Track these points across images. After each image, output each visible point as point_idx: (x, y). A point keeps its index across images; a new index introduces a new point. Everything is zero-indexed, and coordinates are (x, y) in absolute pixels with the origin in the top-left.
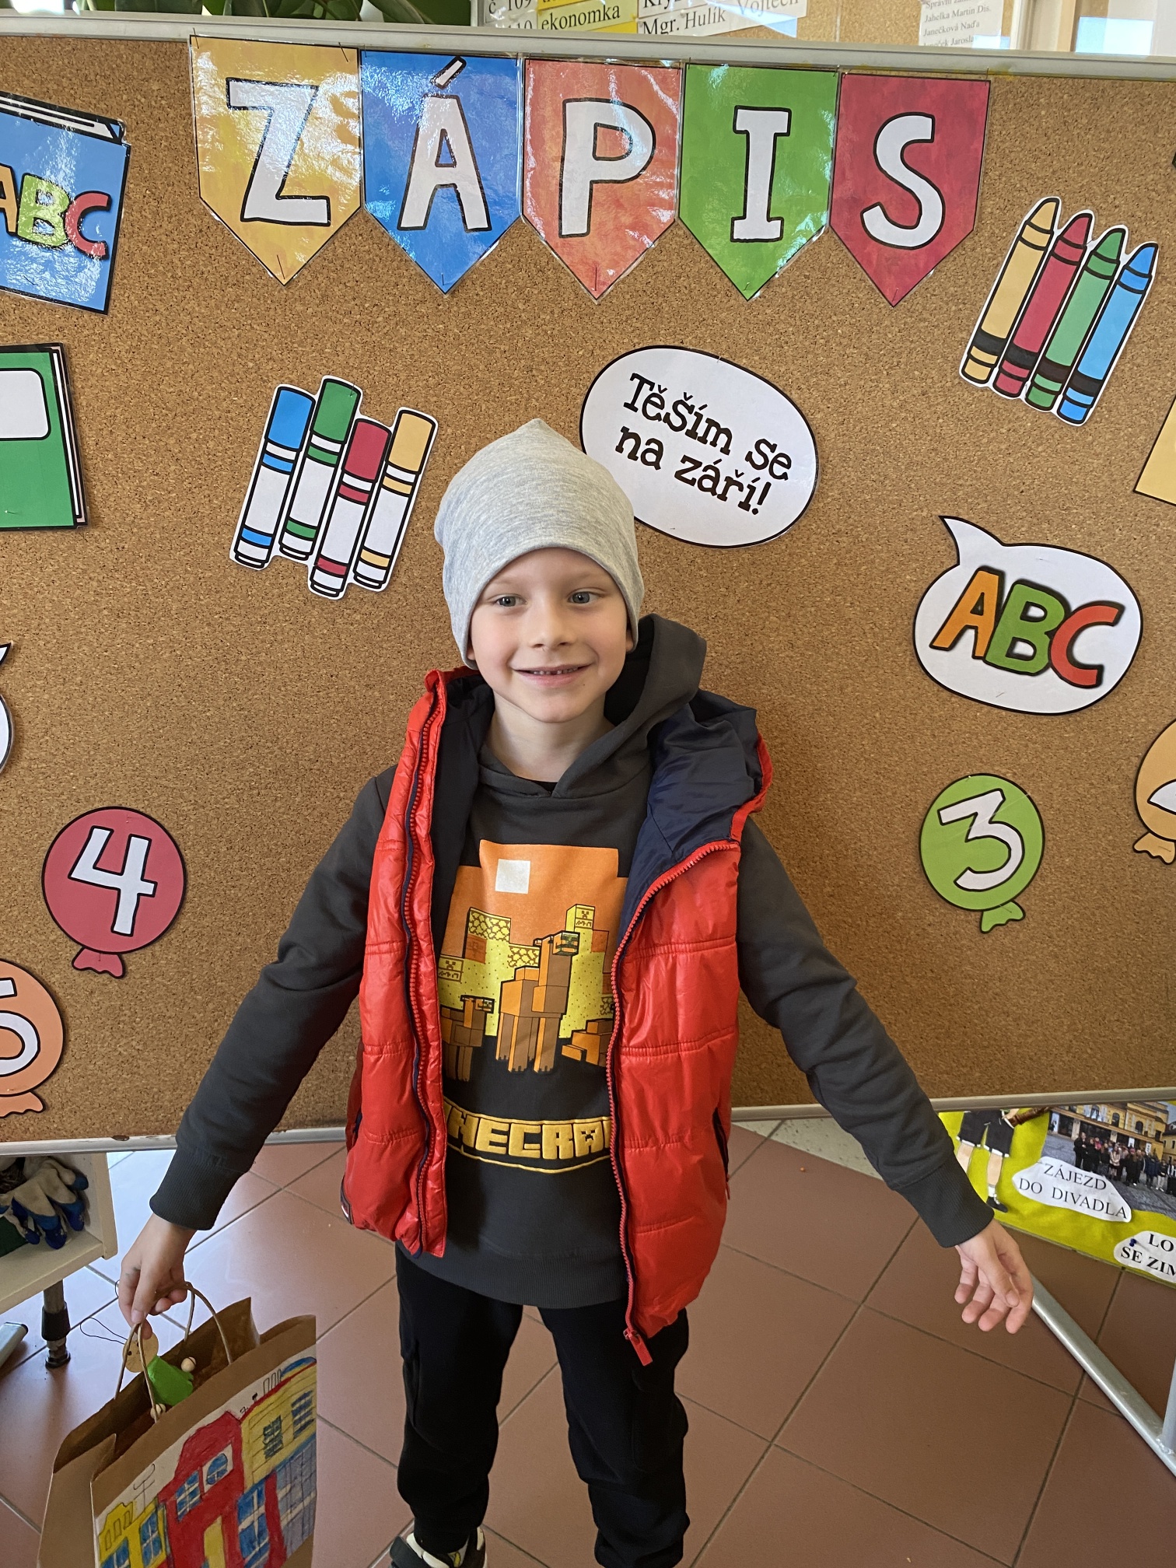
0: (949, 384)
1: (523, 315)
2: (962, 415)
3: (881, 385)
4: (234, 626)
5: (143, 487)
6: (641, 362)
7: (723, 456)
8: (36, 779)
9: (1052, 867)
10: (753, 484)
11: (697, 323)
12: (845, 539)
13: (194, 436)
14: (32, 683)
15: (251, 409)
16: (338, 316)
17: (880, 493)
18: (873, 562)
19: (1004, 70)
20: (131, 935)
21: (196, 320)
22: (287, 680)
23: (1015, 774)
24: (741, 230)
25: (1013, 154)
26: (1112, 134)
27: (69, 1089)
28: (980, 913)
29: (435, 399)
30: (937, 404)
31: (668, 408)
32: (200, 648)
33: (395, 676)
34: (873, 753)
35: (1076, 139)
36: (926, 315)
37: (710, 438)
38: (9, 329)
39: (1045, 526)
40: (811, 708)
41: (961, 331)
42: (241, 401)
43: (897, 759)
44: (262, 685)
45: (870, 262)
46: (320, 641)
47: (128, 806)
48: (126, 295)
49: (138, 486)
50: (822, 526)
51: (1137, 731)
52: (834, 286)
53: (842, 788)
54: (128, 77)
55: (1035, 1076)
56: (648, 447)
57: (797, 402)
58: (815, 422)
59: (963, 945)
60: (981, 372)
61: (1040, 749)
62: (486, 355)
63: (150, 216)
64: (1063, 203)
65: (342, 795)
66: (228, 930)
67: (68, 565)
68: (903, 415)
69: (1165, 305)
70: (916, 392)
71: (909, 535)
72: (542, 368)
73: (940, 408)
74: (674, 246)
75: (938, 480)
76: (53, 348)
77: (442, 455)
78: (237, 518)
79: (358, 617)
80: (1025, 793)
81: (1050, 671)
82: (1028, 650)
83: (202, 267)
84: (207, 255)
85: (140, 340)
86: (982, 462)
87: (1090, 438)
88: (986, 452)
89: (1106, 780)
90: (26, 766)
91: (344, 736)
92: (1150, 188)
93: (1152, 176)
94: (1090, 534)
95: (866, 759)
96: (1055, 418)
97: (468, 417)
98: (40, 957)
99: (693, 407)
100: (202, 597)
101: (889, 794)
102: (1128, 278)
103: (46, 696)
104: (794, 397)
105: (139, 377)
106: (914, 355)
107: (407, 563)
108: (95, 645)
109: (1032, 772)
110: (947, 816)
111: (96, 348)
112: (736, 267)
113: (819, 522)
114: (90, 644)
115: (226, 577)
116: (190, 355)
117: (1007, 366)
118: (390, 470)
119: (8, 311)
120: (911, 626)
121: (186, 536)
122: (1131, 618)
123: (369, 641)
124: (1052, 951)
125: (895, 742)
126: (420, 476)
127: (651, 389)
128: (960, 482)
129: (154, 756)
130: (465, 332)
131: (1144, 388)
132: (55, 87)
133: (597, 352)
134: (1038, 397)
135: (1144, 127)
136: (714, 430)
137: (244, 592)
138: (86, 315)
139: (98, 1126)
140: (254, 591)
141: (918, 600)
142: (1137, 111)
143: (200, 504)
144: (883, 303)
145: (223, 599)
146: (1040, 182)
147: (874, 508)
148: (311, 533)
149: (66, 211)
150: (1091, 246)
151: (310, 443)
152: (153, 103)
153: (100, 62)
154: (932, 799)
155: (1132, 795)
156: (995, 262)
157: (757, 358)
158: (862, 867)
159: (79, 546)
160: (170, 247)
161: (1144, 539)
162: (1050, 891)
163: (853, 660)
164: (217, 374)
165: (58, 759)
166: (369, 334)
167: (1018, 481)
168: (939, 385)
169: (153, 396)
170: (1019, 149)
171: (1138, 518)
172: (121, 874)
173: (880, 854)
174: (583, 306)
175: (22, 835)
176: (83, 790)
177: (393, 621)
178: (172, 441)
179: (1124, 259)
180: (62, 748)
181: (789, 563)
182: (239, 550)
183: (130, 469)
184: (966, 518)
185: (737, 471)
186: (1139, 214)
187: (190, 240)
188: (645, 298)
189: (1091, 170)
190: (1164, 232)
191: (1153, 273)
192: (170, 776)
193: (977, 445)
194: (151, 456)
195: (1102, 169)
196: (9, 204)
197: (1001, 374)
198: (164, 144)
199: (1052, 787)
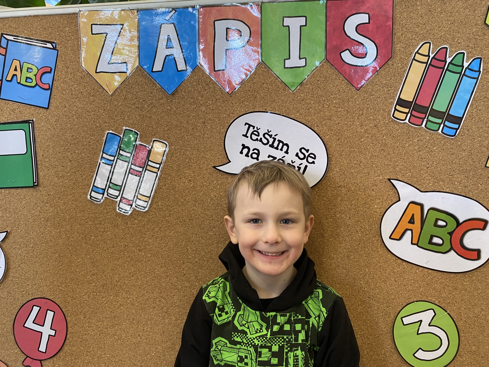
0: (387, 122)
1: (201, 102)
2: (394, 135)
3: (355, 123)
4: (89, 225)
5: (58, 171)
6: (250, 118)
7: (285, 155)
8: (14, 284)
9: (465, 351)
10: (300, 166)
11: (272, 102)
12: (344, 189)
13: (77, 152)
14: (15, 247)
15: (98, 141)
16: (130, 105)
17: (359, 169)
18: (358, 199)
20: (45, 353)
21: (79, 109)
22: (108, 247)
23: (439, 302)
24: (288, 64)
25: (407, 25)
26: (453, 14)
29: (167, 135)
30: (382, 130)
31: (261, 136)
32: (76, 233)
33: (151, 246)
34: (366, 288)
35: (436, 17)
36: (373, 93)
37: (280, 147)
38: (15, 116)
39: (441, 183)
40: (334, 265)
41: (391, 99)
42: (94, 138)
43: (378, 291)
44: (99, 249)
45: (345, 73)
46: (121, 231)
47: (47, 298)
48: (55, 101)
49: (56, 171)
50: (332, 183)
52: (331, 83)
53: (352, 304)
54: (59, 27)
56: (253, 152)
57: (317, 132)
58: (326, 140)
60: (403, 116)
61: (452, 290)
62: (187, 118)
63: (64, 74)
64: (433, 43)
65: (129, 297)
66: (83, 354)
67: (30, 201)
68: (367, 135)
70: (372, 125)
71: (374, 187)
72: (209, 122)
73: (384, 132)
74: (260, 72)
75: (386, 163)
76: (30, 122)
77: (170, 157)
78: (91, 183)
79: (136, 222)
80: (446, 312)
81: (452, 252)
82: (439, 241)
83: (82, 90)
84: (84, 86)
85: (59, 117)
86: (406, 155)
87: (460, 143)
88: (408, 150)
90: (11, 279)
91: (130, 271)
92: (475, 34)
93: (475, 29)
94: (465, 187)
95: (363, 291)
96: (440, 135)
97: (180, 142)
98: (11, 359)
99: (272, 135)
100: (78, 214)
101: (376, 308)
102: (468, 73)
103: (20, 252)
104: (316, 129)
105: (58, 131)
106: (369, 110)
107: (156, 200)
108: (38, 232)
109: (448, 302)
110: (406, 320)
111: (44, 121)
112: (287, 78)
113: (331, 182)
114: (36, 231)
115: (87, 206)
116: (76, 122)
117: (414, 113)
118: (150, 163)
119: (15, 109)
120: (379, 229)
121: (73, 190)
123: (140, 231)
125: (377, 283)
126: (161, 165)
127: (254, 129)
128: (397, 164)
129: (58, 277)
130: (178, 110)
131: (484, 120)
132: (35, 32)
133: (231, 115)
134: (430, 125)
135: (468, 10)
136: (281, 144)
137: (93, 211)
138: (41, 109)
140: (97, 211)
141: (381, 217)
143: (78, 177)
144: (353, 89)
145: (85, 214)
146: (421, 35)
147: (356, 176)
148: (118, 188)
149: (36, 74)
150: (449, 60)
151: (119, 154)
152: (67, 35)
153: (50, 23)
154: (398, 312)
156: (403, 69)
157: (298, 114)
158: (365, 344)
159: (35, 194)
160: (71, 84)
162: (465, 363)
163: (353, 244)
164: (85, 129)
165: (23, 277)
166: (142, 111)
167: (425, 163)
168: (383, 122)
169: (63, 137)
170: (410, 23)
172: (43, 326)
173: (374, 338)
174: (225, 97)
175: (8, 307)
176: (31, 290)
177: (150, 223)
178: (69, 154)
179: (466, 65)
180: (24, 272)
181: (318, 199)
182: (92, 195)
183: (54, 165)
184: (401, 179)
185: (292, 161)
186: (472, 45)
187: (78, 81)
188: (250, 93)
189: (445, 29)
190: (484, 52)
191: (481, 70)
192: (63, 286)
193: (403, 147)
194: (61, 160)
195: (450, 28)
196: (18, 73)
197: (412, 117)
198: (70, 48)
199: (460, 309)
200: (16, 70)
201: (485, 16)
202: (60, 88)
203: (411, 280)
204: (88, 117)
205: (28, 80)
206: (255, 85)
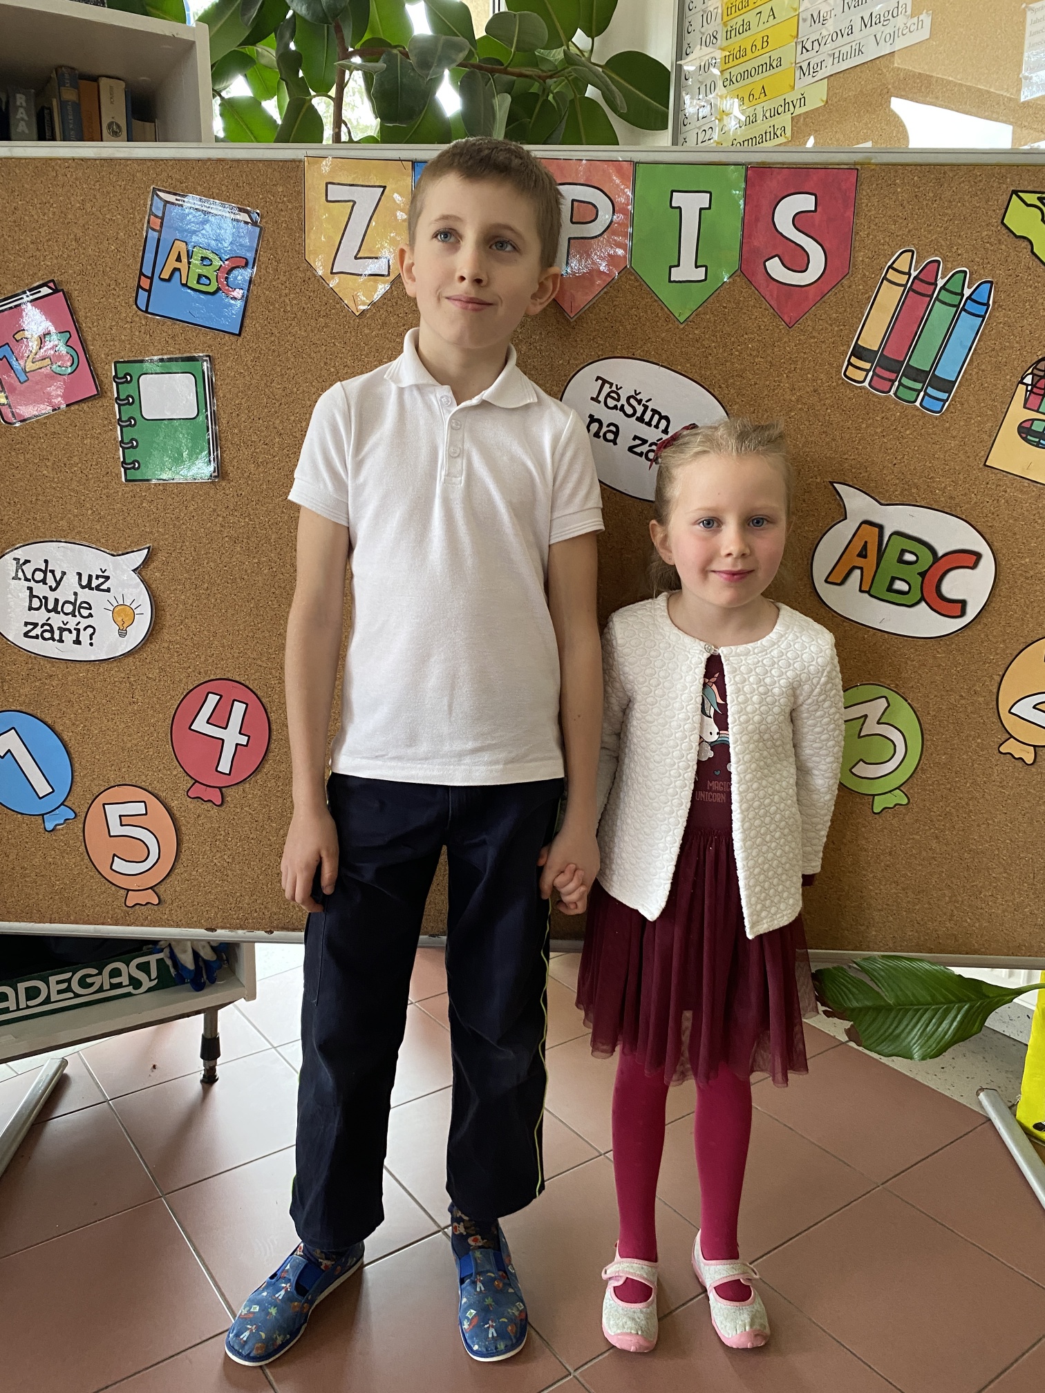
0: (835, 384)
2: (845, 407)
3: (782, 385)
5: (257, 453)
6: (605, 369)
8: (172, 656)
9: (931, 762)
11: (644, 341)
19: (868, 161)
20: (229, 774)
21: (298, 340)
23: (897, 685)
24: (677, 275)
25: (877, 220)
26: (953, 203)
27: (178, 889)
28: (872, 797)
30: (826, 399)
31: (623, 401)
35: (925, 208)
36: (815, 334)
37: (654, 422)
38: (177, 346)
39: (914, 490)
41: (843, 345)
45: (771, 296)
47: (234, 679)
48: (254, 323)
49: (253, 452)
51: (997, 654)
52: (745, 313)
54: (264, 184)
55: (922, 939)
56: (608, 429)
57: (719, 397)
58: (732, 411)
59: (859, 823)
60: (859, 375)
61: (917, 666)
63: (272, 272)
64: (917, 253)
67: (204, 505)
68: (800, 406)
69: (1002, 325)
70: (809, 390)
71: (806, 496)
72: (533, 372)
73: (828, 402)
74: (627, 287)
76: (205, 359)
80: (906, 701)
81: (923, 604)
82: (905, 587)
83: (304, 305)
84: (307, 297)
85: (260, 353)
86: (862, 442)
87: (947, 425)
88: (865, 434)
89: (973, 693)
92: (985, 241)
93: (986, 233)
94: (951, 498)
96: (917, 409)
98: (165, 787)
99: (641, 400)
102: (971, 306)
103: (183, 597)
104: (716, 394)
105: (258, 378)
106: (807, 363)
108: (218, 562)
109: (911, 685)
111: (232, 359)
112: (672, 301)
114: (215, 561)
116: (293, 363)
117: (879, 370)
119: (178, 334)
120: (809, 566)
122: (988, 563)
124: (933, 833)
127: (610, 387)
128: (845, 457)
129: (254, 643)
131: (988, 387)
133: (572, 361)
134: (903, 393)
135: (978, 198)
136: (656, 417)
138: (227, 336)
139: (195, 919)
141: (815, 545)
142: (971, 186)
144: (783, 326)
146: (899, 238)
149: (219, 270)
150: (940, 283)
152: (278, 200)
153: (247, 175)
155: (995, 707)
156: (867, 295)
157: (688, 365)
159: (212, 492)
160: (284, 292)
161: (995, 502)
162: (930, 782)
164: (309, 376)
165: (188, 642)
167: (891, 456)
168: (827, 384)
169: (267, 390)
170: (882, 216)
171: (989, 486)
172: (226, 728)
175: (160, 696)
176: (203, 666)
179: (967, 292)
180: (191, 634)
183: (249, 440)
184: (851, 483)
186: (977, 260)
187: (297, 287)
188: (607, 324)
189: (939, 229)
190: (998, 272)
191: (991, 302)
192: (264, 659)
193: (858, 429)
194: (263, 432)
195: (946, 228)
196: (183, 266)
197: (875, 378)
198: (284, 225)
199: (928, 696)
200: (179, 259)
201: (1003, 210)
202: (262, 300)
203: (856, 650)
204: (313, 355)
205: (204, 280)
206: (618, 309)
